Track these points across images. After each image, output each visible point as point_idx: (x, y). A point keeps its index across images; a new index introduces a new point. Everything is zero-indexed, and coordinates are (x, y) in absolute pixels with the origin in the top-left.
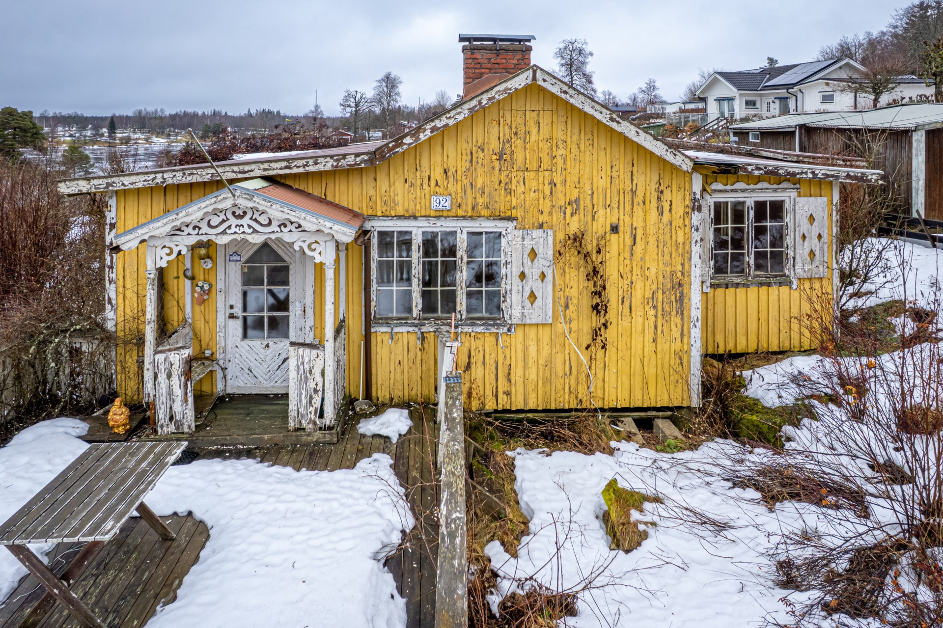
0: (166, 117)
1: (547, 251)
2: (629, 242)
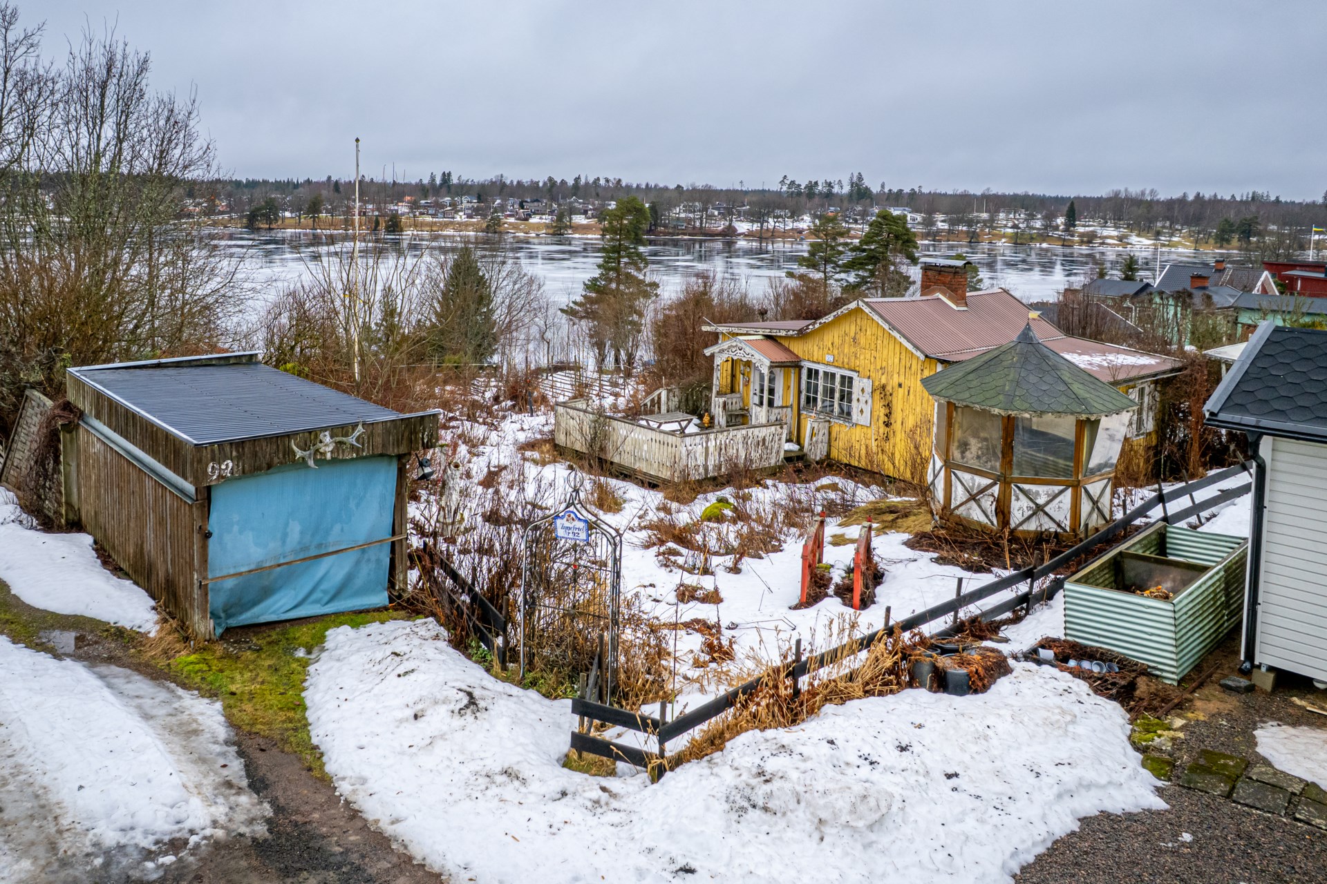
1: (869, 389)
2: (906, 394)
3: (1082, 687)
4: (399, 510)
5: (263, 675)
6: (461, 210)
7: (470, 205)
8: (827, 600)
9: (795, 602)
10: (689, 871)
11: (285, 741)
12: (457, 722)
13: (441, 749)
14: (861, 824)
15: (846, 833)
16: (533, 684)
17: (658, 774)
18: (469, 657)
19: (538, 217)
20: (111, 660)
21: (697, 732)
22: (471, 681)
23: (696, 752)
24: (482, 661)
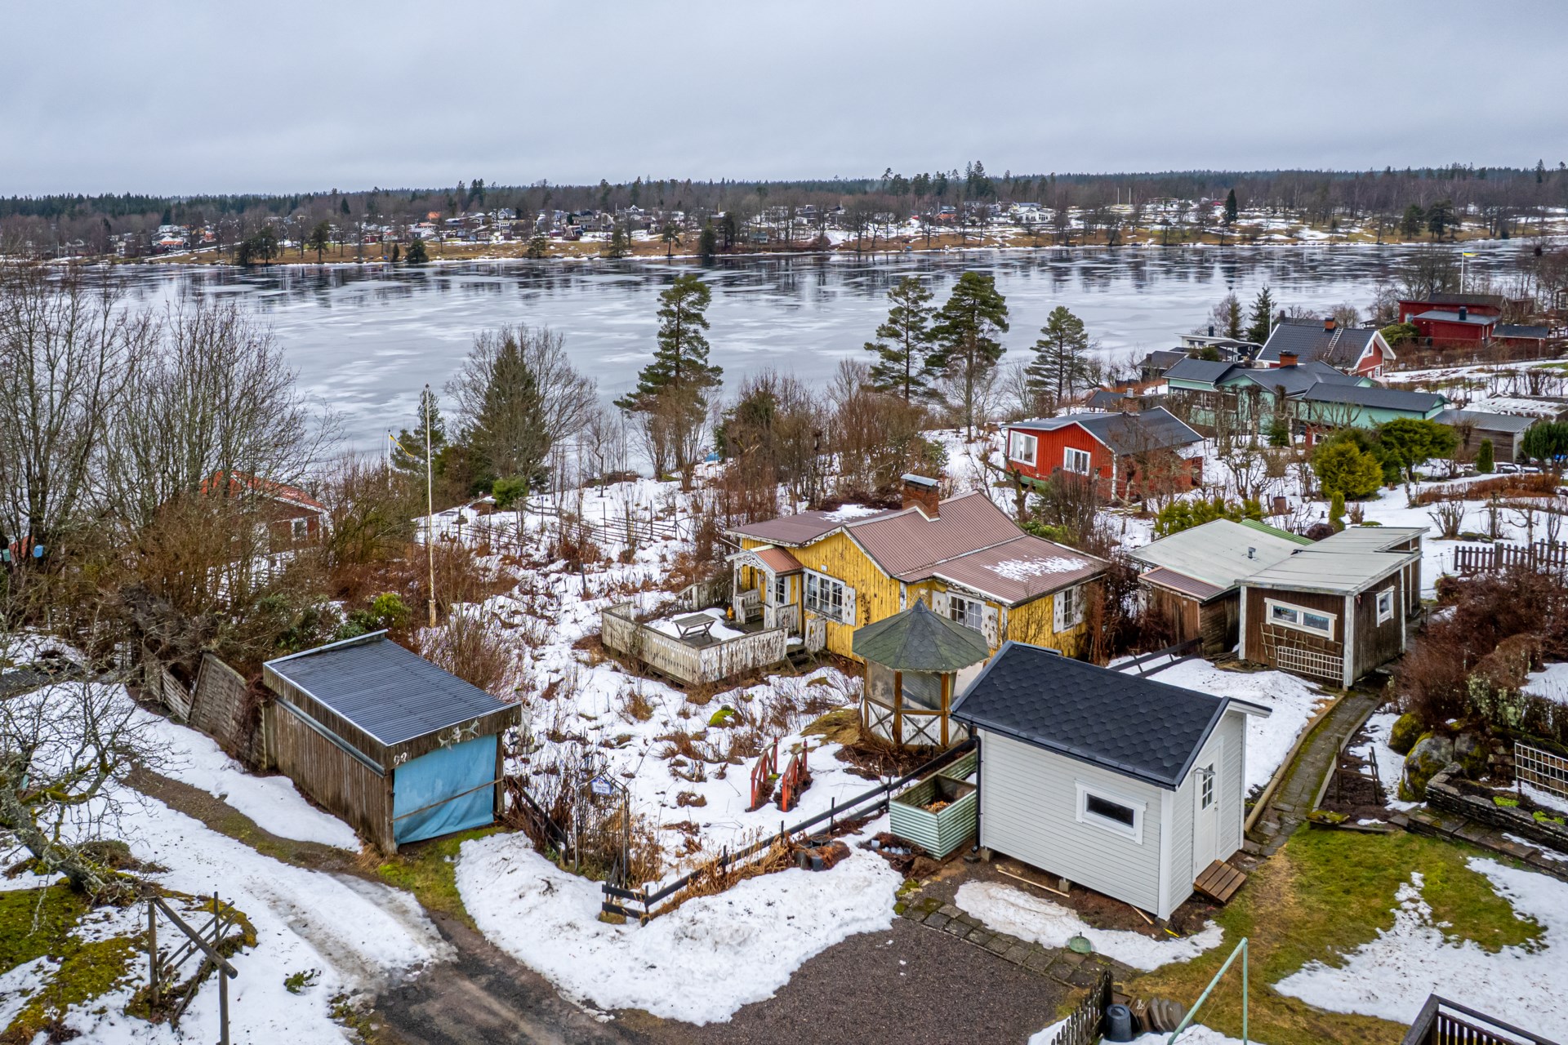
1: (853, 597)
2: (880, 603)
3: (886, 863)
4: (499, 765)
5: (431, 875)
6: (497, 230)
7: (507, 223)
8: (768, 805)
9: (749, 805)
10: (654, 967)
11: (453, 914)
12: (543, 899)
13: (535, 914)
14: (734, 943)
15: (727, 948)
16: (583, 873)
17: (645, 922)
18: (546, 857)
19: (590, 234)
20: (341, 870)
21: (665, 900)
22: (550, 875)
23: (666, 910)
24: (554, 860)
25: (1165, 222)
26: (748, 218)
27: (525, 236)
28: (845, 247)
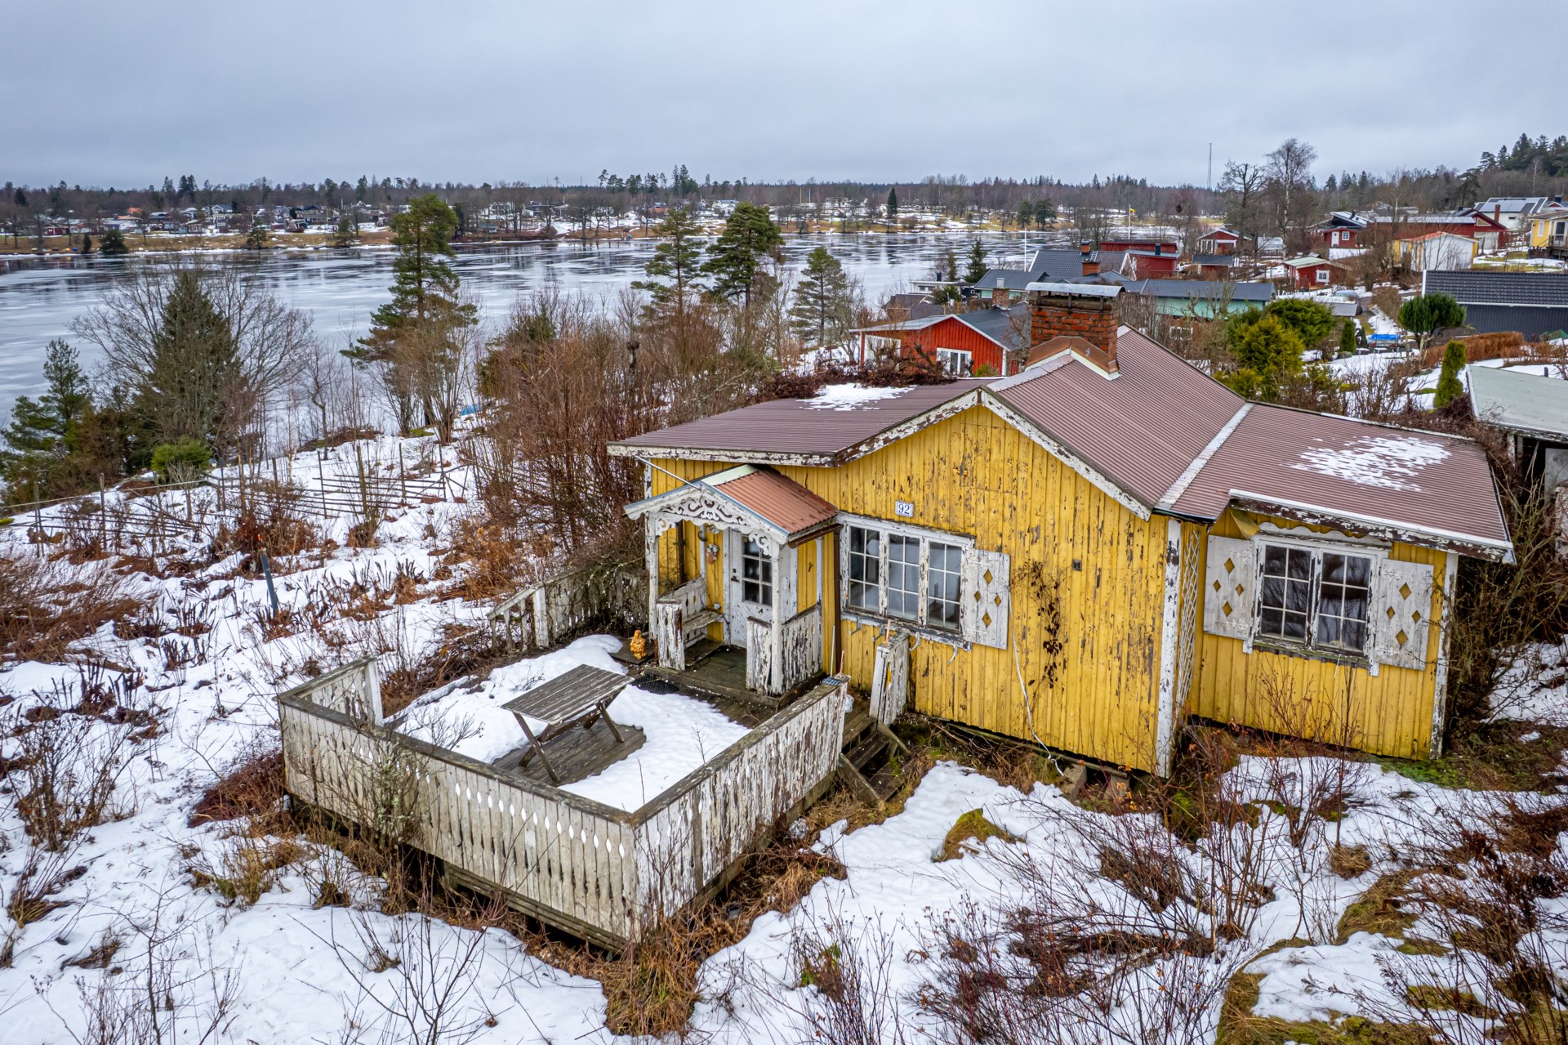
0: (968, 187)
1: (1002, 575)
2: (1093, 582)
6: (211, 223)
7: (223, 216)
19: (315, 226)
25: (841, 215)
26: (477, 212)
27: (243, 229)
28: (570, 237)
